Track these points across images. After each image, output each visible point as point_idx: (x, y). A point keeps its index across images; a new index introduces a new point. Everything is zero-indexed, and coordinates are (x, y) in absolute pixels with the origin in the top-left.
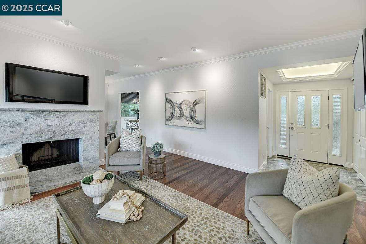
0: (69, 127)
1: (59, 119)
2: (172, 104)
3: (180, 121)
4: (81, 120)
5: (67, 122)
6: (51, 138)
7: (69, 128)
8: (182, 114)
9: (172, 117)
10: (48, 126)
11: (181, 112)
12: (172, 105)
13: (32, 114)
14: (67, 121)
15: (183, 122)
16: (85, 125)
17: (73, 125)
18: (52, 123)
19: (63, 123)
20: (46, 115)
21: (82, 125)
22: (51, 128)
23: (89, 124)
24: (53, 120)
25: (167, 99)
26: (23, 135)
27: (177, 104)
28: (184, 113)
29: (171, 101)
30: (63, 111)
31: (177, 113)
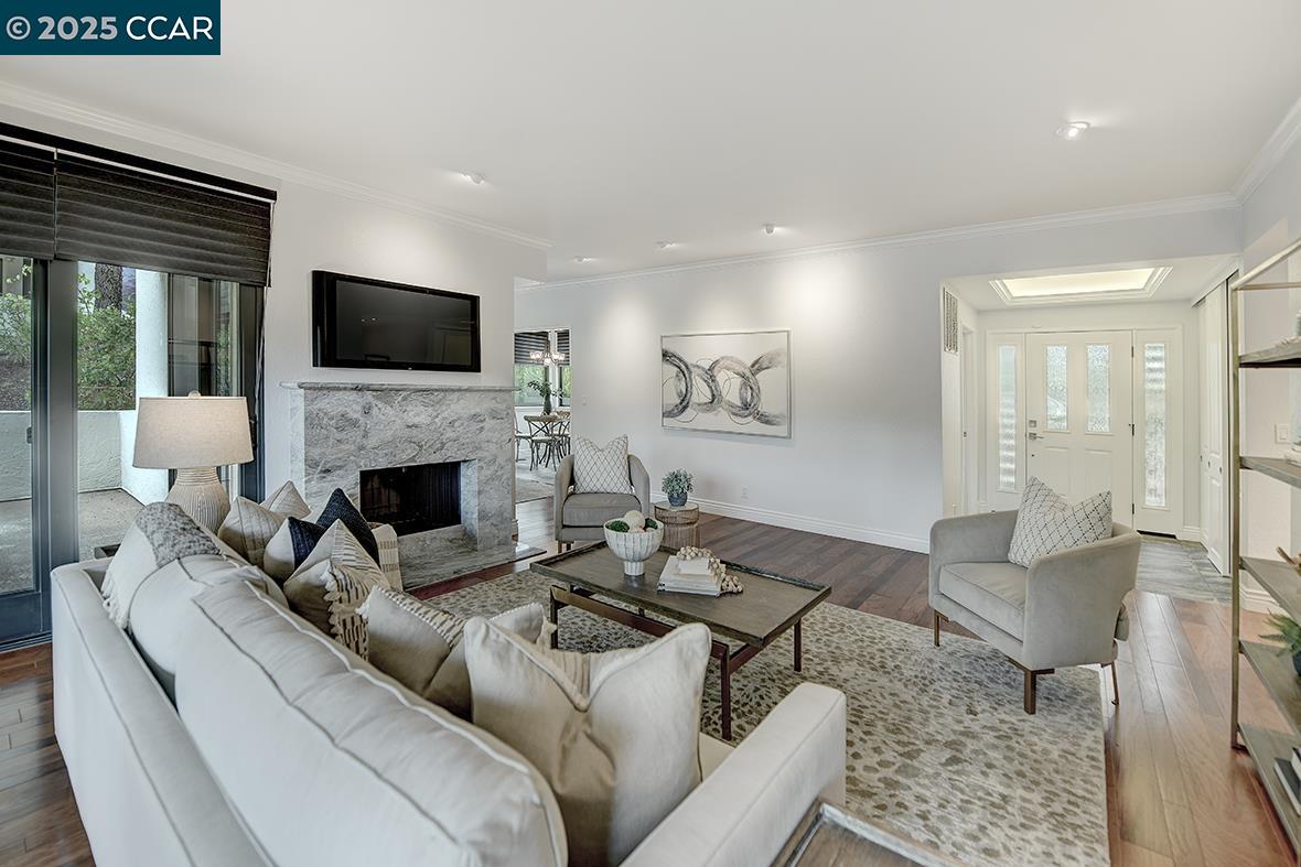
0: (449, 429)
1: (430, 409)
2: (683, 367)
3: (710, 416)
4: (473, 412)
5: (444, 419)
6: (413, 459)
7: (450, 434)
8: (715, 398)
9: (684, 404)
10: (408, 427)
11: (712, 391)
12: (684, 370)
13: (377, 398)
14: (445, 414)
15: (721, 419)
16: (482, 425)
17: (456, 424)
18: (416, 420)
19: (436, 420)
20: (405, 399)
21: (475, 426)
22: (415, 432)
23: (489, 423)
24: (418, 414)
25: (665, 354)
26: (362, 448)
27: (698, 367)
28: (724, 394)
29: (681, 360)
30: (437, 390)
31: (701, 392)
